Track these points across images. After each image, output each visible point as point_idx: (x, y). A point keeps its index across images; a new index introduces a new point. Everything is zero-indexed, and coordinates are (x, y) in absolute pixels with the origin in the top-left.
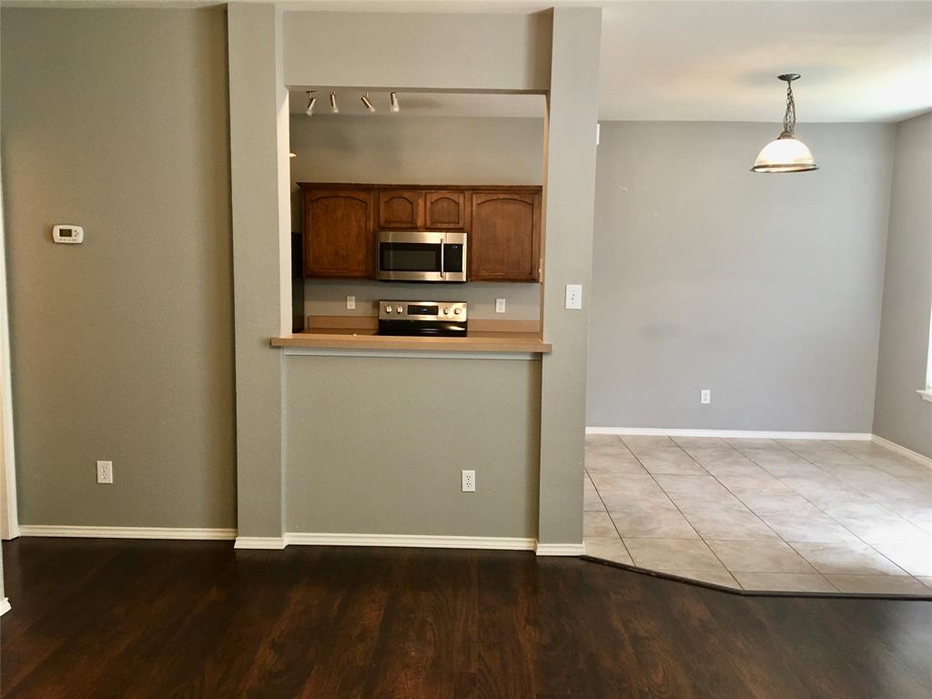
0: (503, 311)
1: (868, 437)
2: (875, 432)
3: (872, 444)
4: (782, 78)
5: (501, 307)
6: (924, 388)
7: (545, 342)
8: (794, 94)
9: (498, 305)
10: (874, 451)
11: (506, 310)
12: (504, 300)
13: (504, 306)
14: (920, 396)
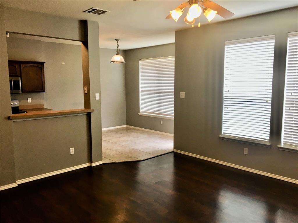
0: (30, 102)
1: (125, 126)
2: (126, 124)
3: (127, 128)
4: (116, 40)
5: (30, 101)
6: (139, 113)
7: (91, 109)
8: (119, 44)
9: (28, 100)
10: (127, 129)
11: (31, 101)
12: (31, 98)
13: (31, 100)
14: (139, 114)
